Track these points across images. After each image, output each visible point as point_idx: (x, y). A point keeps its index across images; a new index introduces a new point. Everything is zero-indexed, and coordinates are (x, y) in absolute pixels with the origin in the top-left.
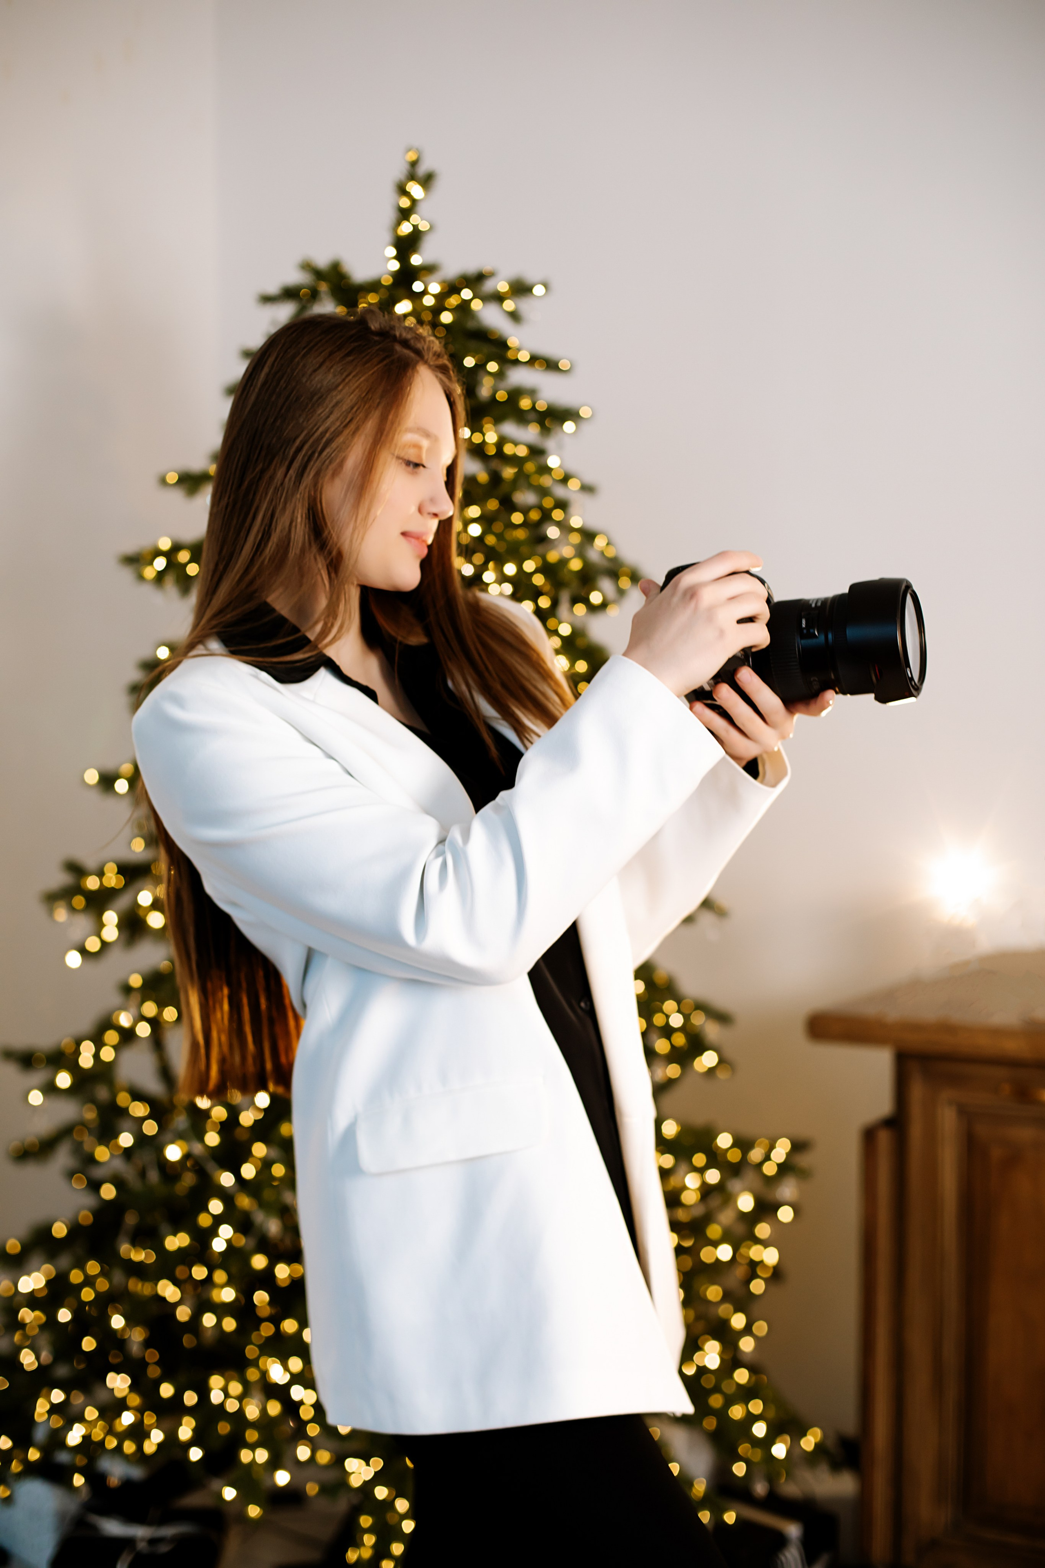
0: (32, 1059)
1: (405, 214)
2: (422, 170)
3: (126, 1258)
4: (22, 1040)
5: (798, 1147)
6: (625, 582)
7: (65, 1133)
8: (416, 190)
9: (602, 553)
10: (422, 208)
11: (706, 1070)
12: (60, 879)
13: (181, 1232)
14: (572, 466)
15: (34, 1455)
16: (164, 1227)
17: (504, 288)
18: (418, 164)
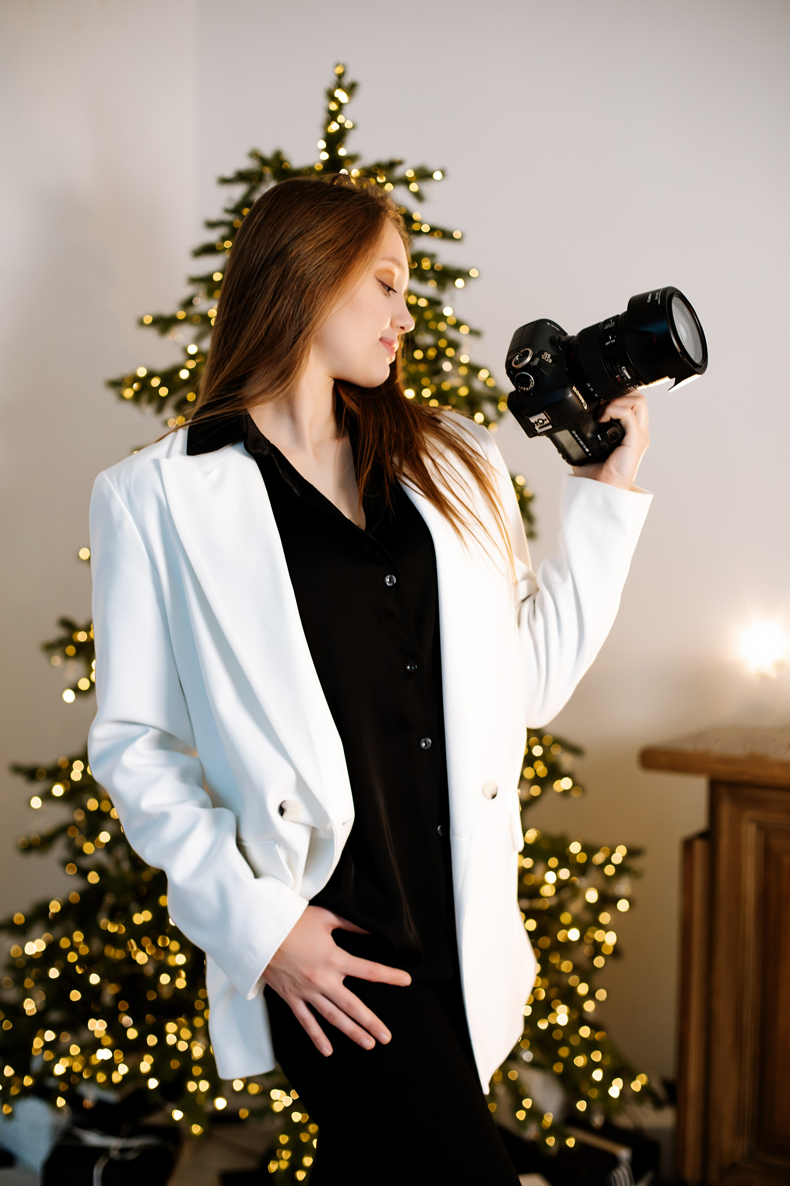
0: (36, 774)
1: (333, 116)
2: (347, 81)
3: (104, 929)
4: (28, 759)
5: (632, 853)
6: (502, 406)
7: (62, 830)
8: (341, 95)
9: (485, 383)
10: (347, 110)
11: (562, 790)
12: (57, 633)
13: (146, 910)
14: (463, 316)
15: (28, 1081)
16: (134, 906)
17: (410, 174)
18: (345, 76)
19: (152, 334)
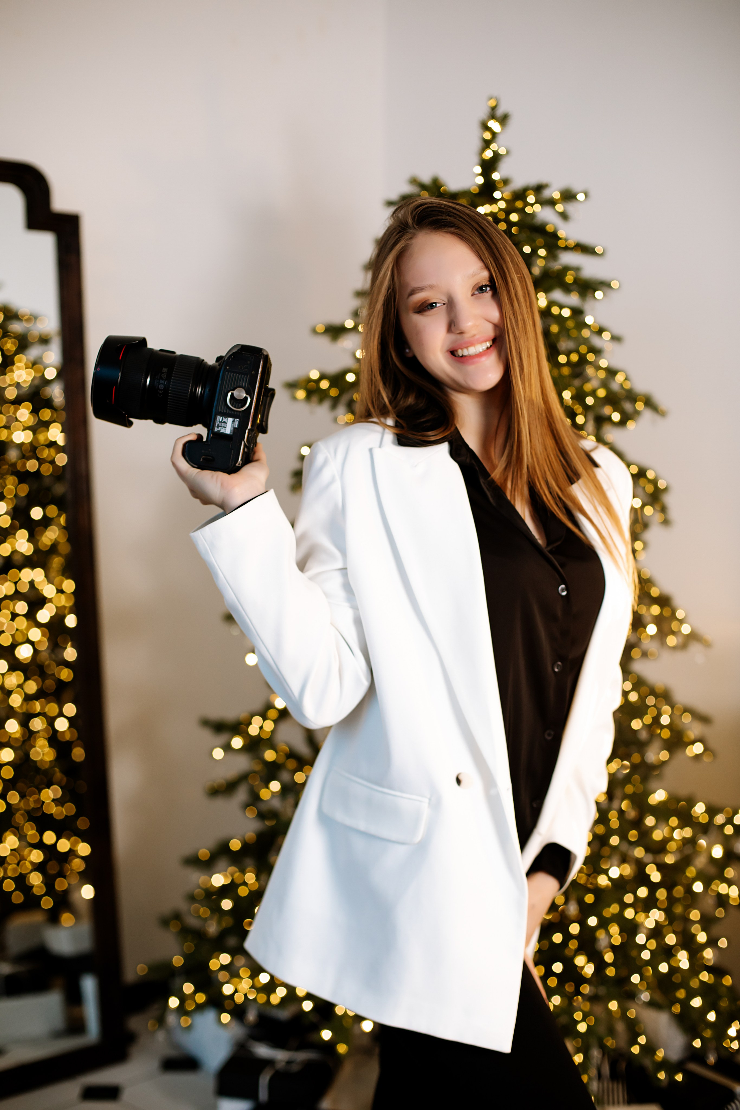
0: (221, 727)
1: (487, 144)
2: (500, 112)
6: (640, 406)
7: (243, 778)
8: (494, 125)
9: (621, 385)
10: (500, 139)
11: (694, 755)
14: (605, 322)
15: (201, 998)
17: (557, 195)
18: (497, 108)
19: (324, 342)
